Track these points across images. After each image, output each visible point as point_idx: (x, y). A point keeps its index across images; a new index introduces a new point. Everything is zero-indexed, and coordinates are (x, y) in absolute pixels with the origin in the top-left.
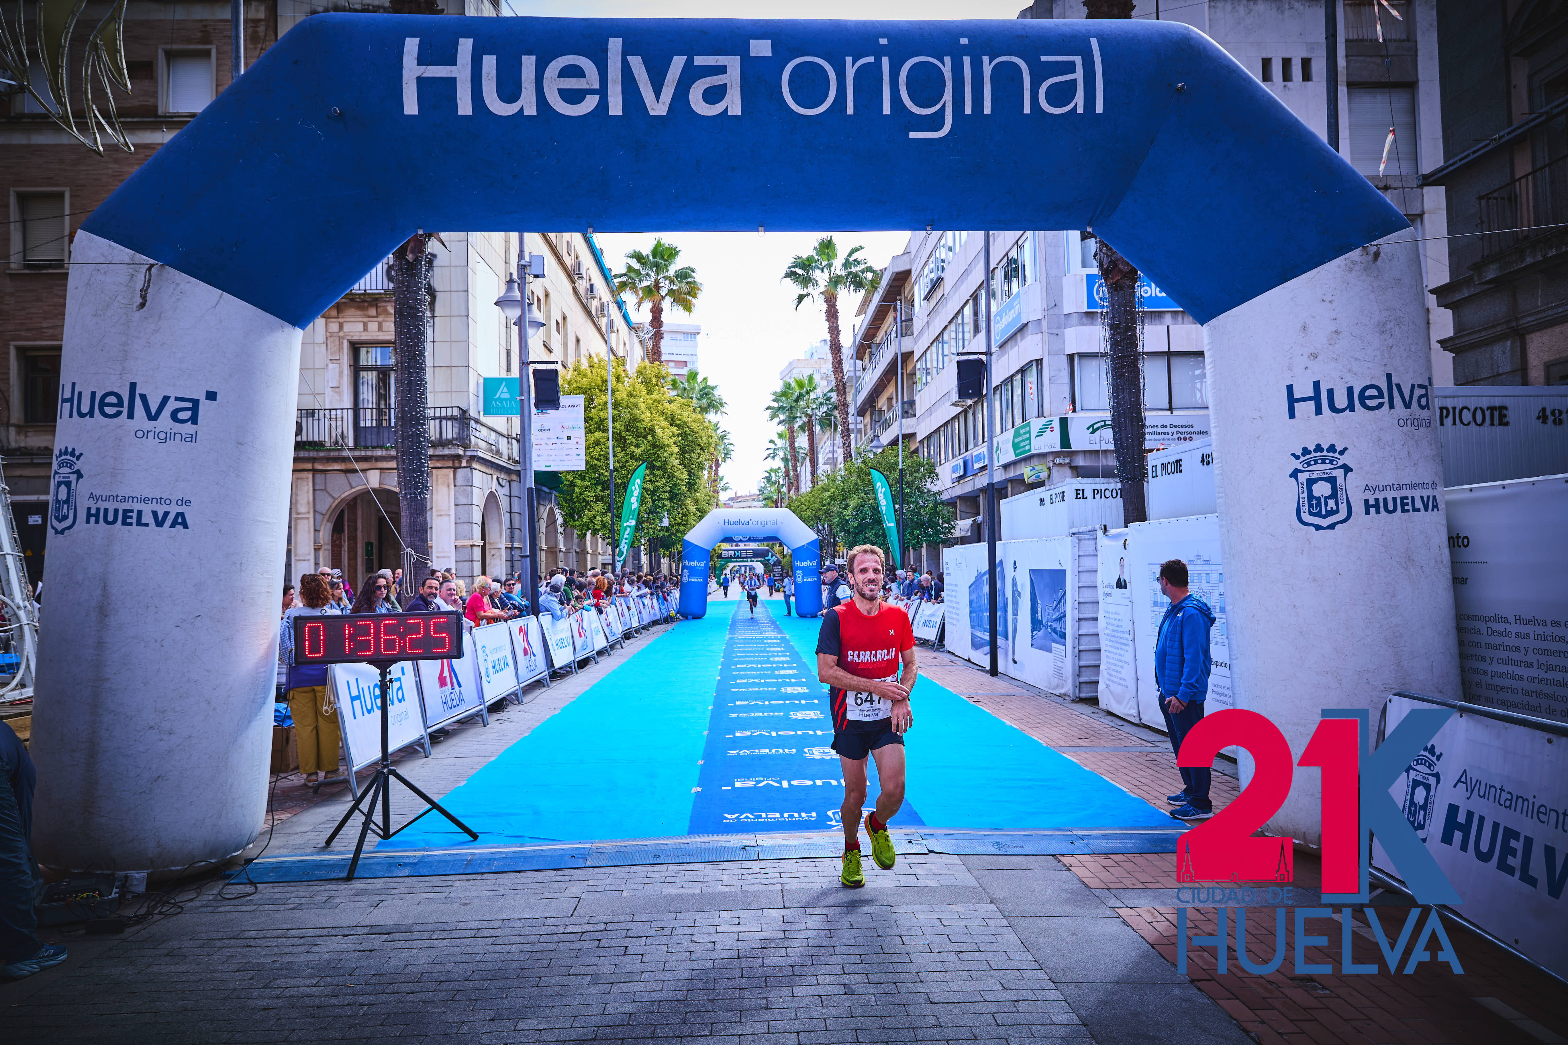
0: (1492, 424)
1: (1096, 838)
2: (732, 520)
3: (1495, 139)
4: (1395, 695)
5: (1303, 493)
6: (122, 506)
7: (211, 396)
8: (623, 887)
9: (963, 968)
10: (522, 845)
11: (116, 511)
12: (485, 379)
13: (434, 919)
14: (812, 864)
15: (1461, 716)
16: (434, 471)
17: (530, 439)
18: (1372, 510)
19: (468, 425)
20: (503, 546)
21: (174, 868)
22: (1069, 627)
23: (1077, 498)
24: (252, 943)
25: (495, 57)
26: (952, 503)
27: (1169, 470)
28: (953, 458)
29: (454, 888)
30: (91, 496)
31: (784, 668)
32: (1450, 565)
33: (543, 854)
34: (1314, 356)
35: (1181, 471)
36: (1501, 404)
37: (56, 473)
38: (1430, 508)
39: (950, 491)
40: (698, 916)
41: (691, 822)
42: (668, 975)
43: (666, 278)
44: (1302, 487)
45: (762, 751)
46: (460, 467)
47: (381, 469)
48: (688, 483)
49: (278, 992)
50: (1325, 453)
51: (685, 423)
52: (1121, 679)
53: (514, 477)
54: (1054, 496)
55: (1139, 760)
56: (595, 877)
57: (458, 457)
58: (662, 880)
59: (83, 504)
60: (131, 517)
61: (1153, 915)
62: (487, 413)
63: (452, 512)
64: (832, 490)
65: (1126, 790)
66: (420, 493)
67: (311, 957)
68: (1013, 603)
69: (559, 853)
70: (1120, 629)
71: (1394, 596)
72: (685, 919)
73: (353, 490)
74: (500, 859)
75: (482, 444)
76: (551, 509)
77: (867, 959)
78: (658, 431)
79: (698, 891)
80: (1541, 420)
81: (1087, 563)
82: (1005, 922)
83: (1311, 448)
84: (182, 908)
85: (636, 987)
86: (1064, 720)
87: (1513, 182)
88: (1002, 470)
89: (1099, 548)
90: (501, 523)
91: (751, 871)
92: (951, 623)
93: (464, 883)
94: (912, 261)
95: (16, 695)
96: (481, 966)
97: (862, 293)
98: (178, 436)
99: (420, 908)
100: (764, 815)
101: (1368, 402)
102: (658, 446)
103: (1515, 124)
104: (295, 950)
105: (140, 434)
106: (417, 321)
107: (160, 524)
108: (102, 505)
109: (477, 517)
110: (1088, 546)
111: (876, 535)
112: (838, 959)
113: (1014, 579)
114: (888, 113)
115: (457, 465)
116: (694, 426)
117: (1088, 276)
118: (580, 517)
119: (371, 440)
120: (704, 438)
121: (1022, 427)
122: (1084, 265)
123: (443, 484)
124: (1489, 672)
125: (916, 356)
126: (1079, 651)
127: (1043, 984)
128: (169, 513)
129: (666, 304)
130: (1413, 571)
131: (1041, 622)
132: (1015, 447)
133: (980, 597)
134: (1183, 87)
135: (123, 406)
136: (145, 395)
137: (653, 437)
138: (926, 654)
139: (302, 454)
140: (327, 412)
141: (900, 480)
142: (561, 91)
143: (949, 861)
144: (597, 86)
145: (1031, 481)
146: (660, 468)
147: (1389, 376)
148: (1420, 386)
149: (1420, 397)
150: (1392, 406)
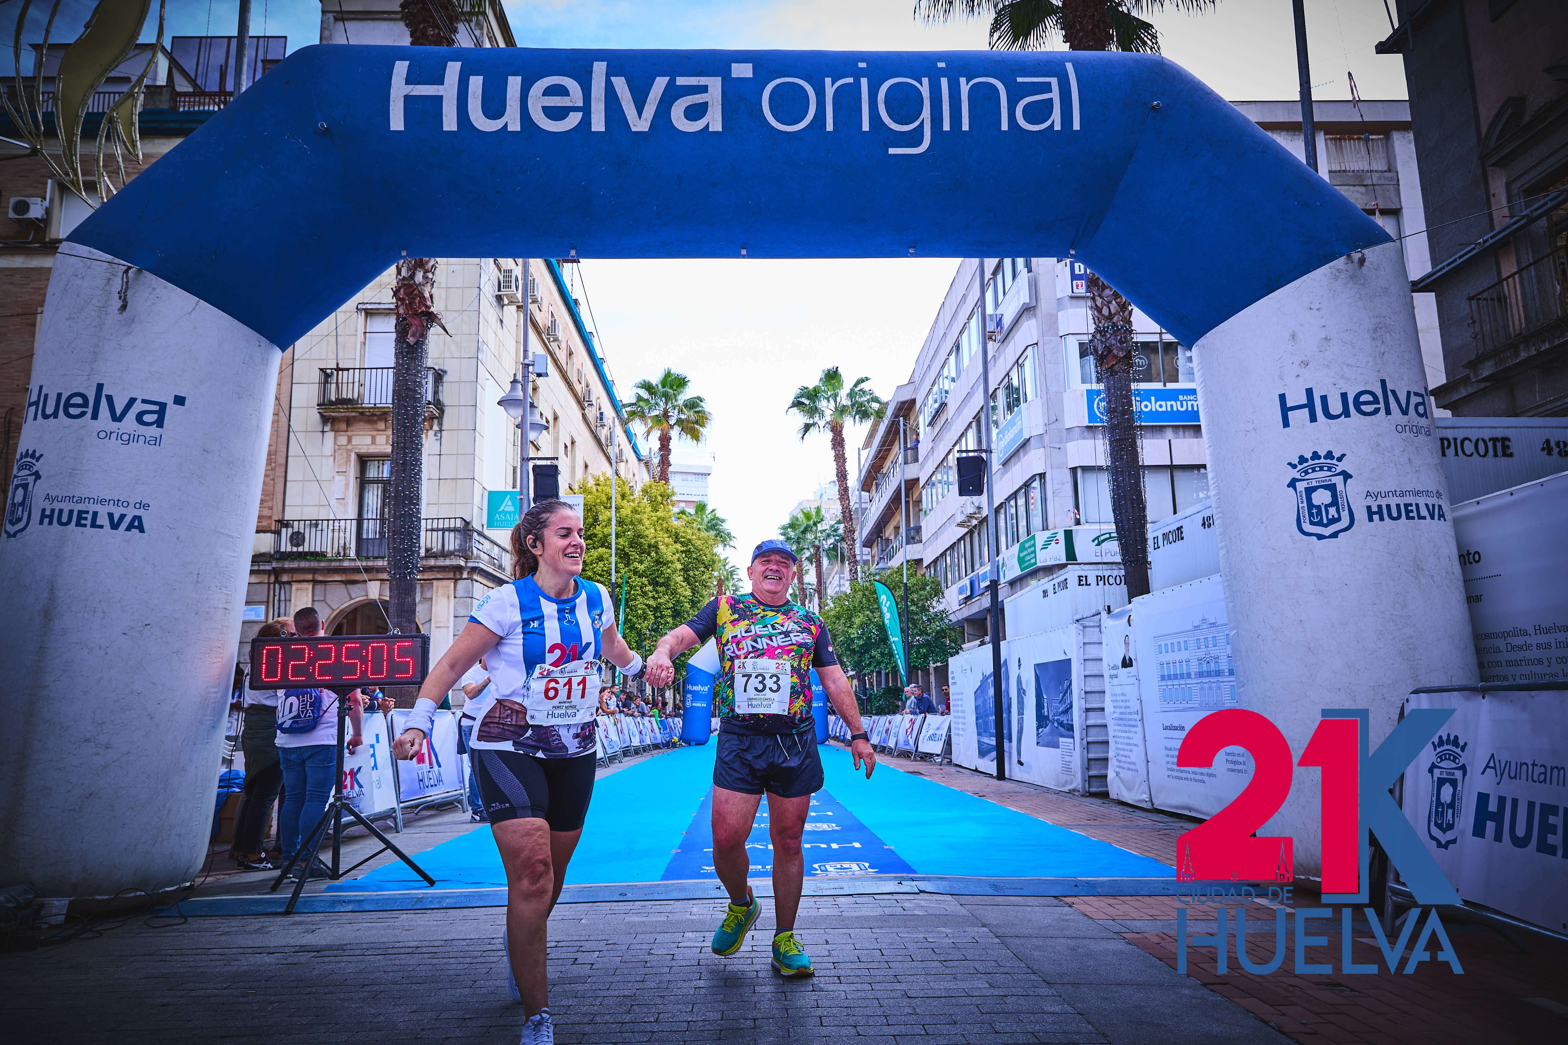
0: (1496, 455)
1: (1102, 882)
3: (1479, 243)
4: (1413, 693)
6: (78, 507)
7: (180, 401)
8: (583, 916)
9: (947, 972)
10: (480, 888)
11: (71, 512)
12: (490, 492)
13: (372, 940)
15: (1484, 698)
16: (435, 582)
18: (1376, 517)
19: (471, 536)
21: (100, 897)
22: (1077, 719)
23: (1080, 585)
25: (482, 77)
26: (959, 624)
27: (1171, 539)
28: (960, 579)
29: (399, 919)
30: (47, 497)
32: (1462, 580)
34: (1305, 364)
35: (1182, 539)
36: (1503, 436)
37: (15, 477)
38: (1436, 517)
39: (957, 613)
41: (666, 871)
42: (618, 978)
43: (674, 408)
44: (1301, 496)
46: (461, 579)
47: (381, 580)
48: (692, 601)
49: (184, 993)
50: (1322, 460)
51: (690, 541)
52: (1131, 763)
54: (1057, 586)
57: (459, 569)
58: (627, 911)
59: (38, 504)
60: (86, 519)
62: (489, 526)
63: (452, 625)
64: (838, 609)
66: (409, 573)
67: (228, 968)
68: (1019, 703)
70: (1128, 710)
71: (1405, 606)
72: (646, 938)
73: (353, 601)
74: (453, 897)
75: (484, 557)
77: (842, 965)
78: (662, 547)
79: (664, 919)
80: (1546, 452)
81: (1092, 651)
82: (997, 940)
83: (1308, 455)
85: (580, 987)
87: (1501, 282)
89: (1103, 629)
92: (958, 735)
93: (411, 916)
94: (916, 390)
97: (868, 424)
98: (142, 439)
99: (358, 933)
101: (1364, 408)
102: (661, 563)
103: (1497, 229)
104: (212, 963)
107: (115, 526)
108: (57, 506)
110: (1092, 634)
111: (882, 654)
113: (1019, 677)
114: (867, 129)
115: (458, 576)
116: (699, 543)
117: (1088, 391)
119: (374, 550)
121: (1027, 541)
122: (1084, 381)
123: (443, 595)
125: (922, 482)
126: (1088, 743)
127: (1036, 984)
128: (125, 515)
129: (675, 433)
130: (1423, 581)
131: (1047, 717)
132: (1021, 561)
133: (985, 700)
134: (1158, 105)
135: (87, 407)
136: (111, 396)
137: (657, 553)
138: (932, 767)
139: (303, 564)
140: (331, 522)
141: (905, 598)
142: (545, 109)
143: (940, 899)
144: (580, 104)
146: (663, 585)
147: (1383, 383)
148: (1416, 394)
149: (1417, 405)
150: (1388, 412)
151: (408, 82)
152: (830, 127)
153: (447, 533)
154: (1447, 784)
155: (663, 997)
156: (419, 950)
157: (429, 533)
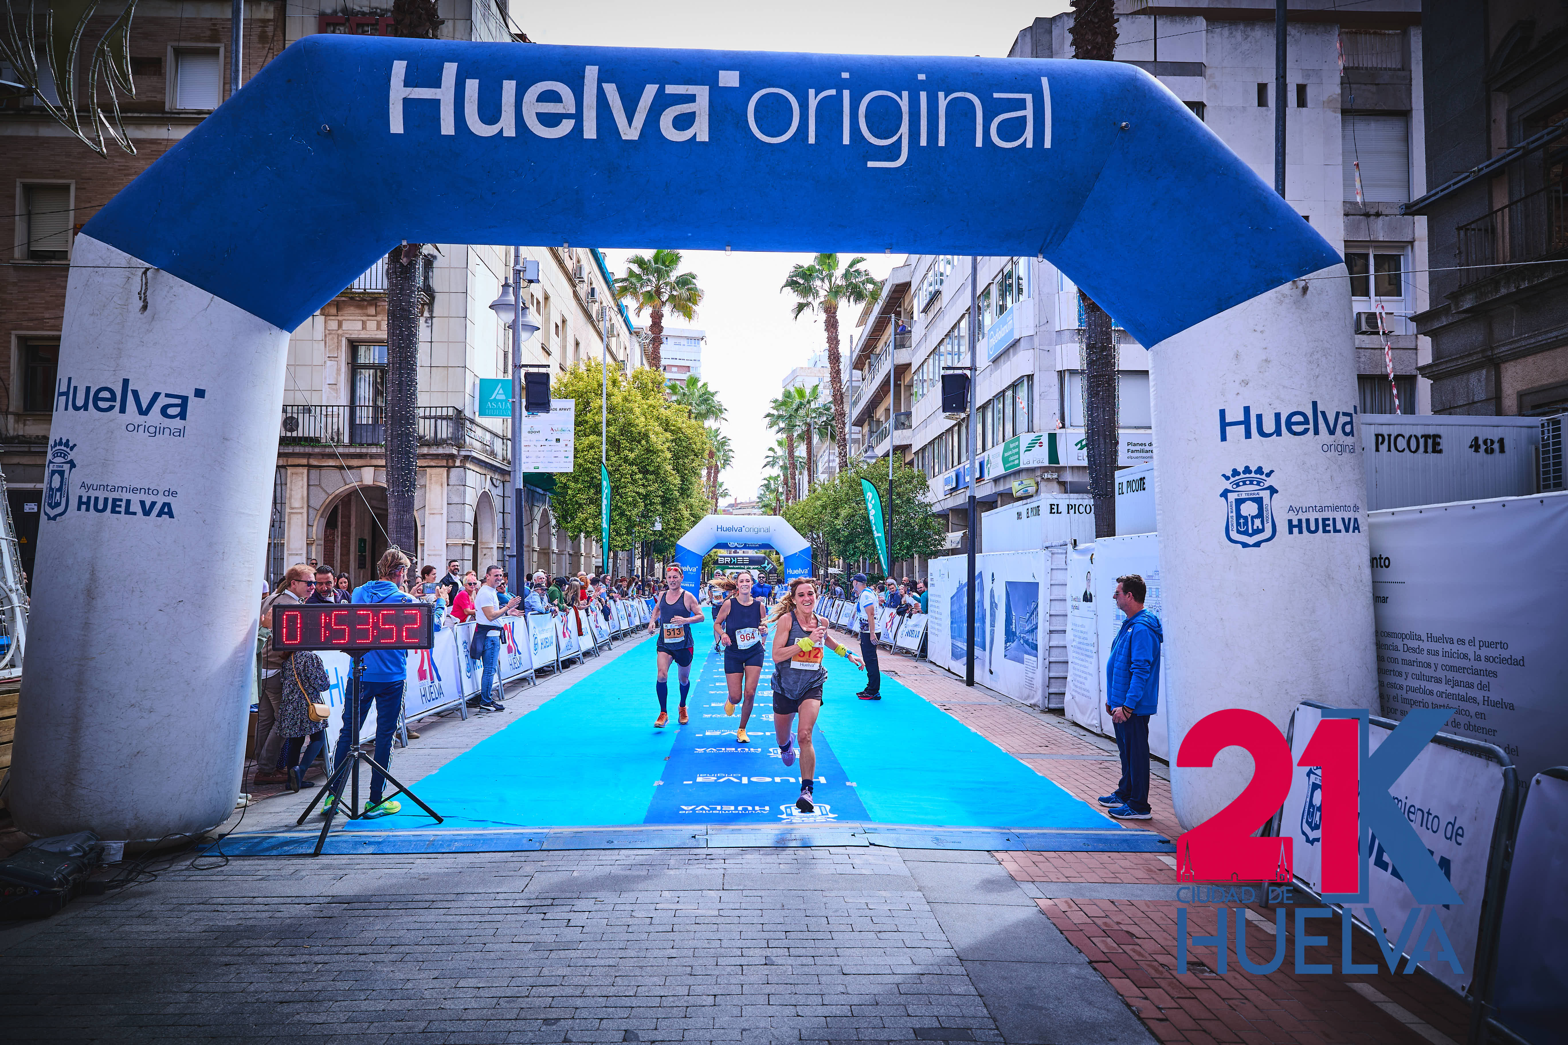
0: (1426, 451)
1: (1032, 836)
2: (725, 526)
3: (1474, 171)
4: (1303, 703)
5: (1232, 512)
6: (111, 496)
7: (200, 393)
8: (574, 868)
9: (879, 945)
10: (484, 829)
11: (106, 500)
12: (481, 380)
13: (393, 892)
16: (428, 470)
17: (520, 441)
18: (1296, 530)
19: (463, 425)
20: (495, 546)
21: (149, 840)
22: (1041, 639)
23: (1051, 513)
24: (220, 908)
25: (477, 81)
26: (943, 515)
27: (1134, 488)
28: (946, 470)
29: (415, 865)
30: (83, 485)
32: (1370, 583)
33: (502, 837)
34: (1245, 383)
36: (1435, 433)
37: (50, 462)
38: (1351, 529)
39: (942, 503)
40: (641, 895)
41: (649, 811)
42: (604, 945)
43: (667, 284)
44: (1231, 506)
45: (728, 749)
46: (454, 467)
47: (376, 466)
48: (682, 488)
49: (240, 950)
50: (1253, 475)
51: (680, 429)
52: (1084, 690)
53: (507, 478)
54: (1030, 510)
55: (1093, 767)
56: (550, 858)
57: (452, 457)
58: (613, 863)
59: (75, 492)
60: (120, 506)
61: (1069, 905)
62: (482, 413)
63: (445, 511)
64: (825, 499)
65: (1071, 794)
66: (407, 491)
67: (273, 921)
68: (990, 615)
69: (518, 836)
70: (1085, 642)
71: (1313, 612)
72: (629, 897)
73: (347, 487)
74: (461, 840)
75: (477, 445)
76: (545, 510)
77: (791, 935)
78: (653, 438)
79: (644, 873)
80: (1473, 449)
81: (1059, 577)
82: (928, 908)
83: (1241, 469)
84: (156, 876)
85: (572, 954)
86: (1030, 728)
87: (1491, 214)
88: (993, 483)
89: (1069, 561)
90: (493, 523)
91: (697, 857)
92: (934, 635)
93: (425, 861)
94: (910, 276)
95: (6, 674)
96: (431, 933)
97: (861, 306)
98: (167, 431)
99: (381, 882)
100: (719, 808)
101: (1295, 428)
102: (651, 451)
103: (1494, 158)
104: (259, 915)
105: (131, 428)
106: (410, 323)
107: (147, 513)
108: (93, 494)
109: (469, 516)
110: (1059, 560)
111: (866, 545)
112: (766, 935)
113: (992, 591)
114: (848, 143)
115: (451, 464)
116: (689, 432)
118: (573, 519)
119: (366, 437)
120: (699, 444)
121: (1012, 442)
123: (436, 483)
124: (1405, 687)
125: (914, 368)
126: (1050, 662)
127: (950, 961)
128: (156, 503)
129: (666, 310)
130: (1332, 589)
131: (1014, 634)
132: (1005, 460)
133: (960, 608)
134: (1126, 126)
135: (115, 401)
136: (136, 391)
137: (647, 442)
138: (908, 663)
139: (298, 449)
140: (324, 408)
141: (890, 491)
142: (539, 115)
143: (887, 853)
144: (573, 111)
145: (1019, 494)
146: (653, 473)
147: (1315, 404)
149: (1345, 424)
150: (1316, 432)
151: (406, 84)
152: (812, 140)
153: (439, 421)
155: (641, 967)
156: (435, 905)
157: (421, 421)
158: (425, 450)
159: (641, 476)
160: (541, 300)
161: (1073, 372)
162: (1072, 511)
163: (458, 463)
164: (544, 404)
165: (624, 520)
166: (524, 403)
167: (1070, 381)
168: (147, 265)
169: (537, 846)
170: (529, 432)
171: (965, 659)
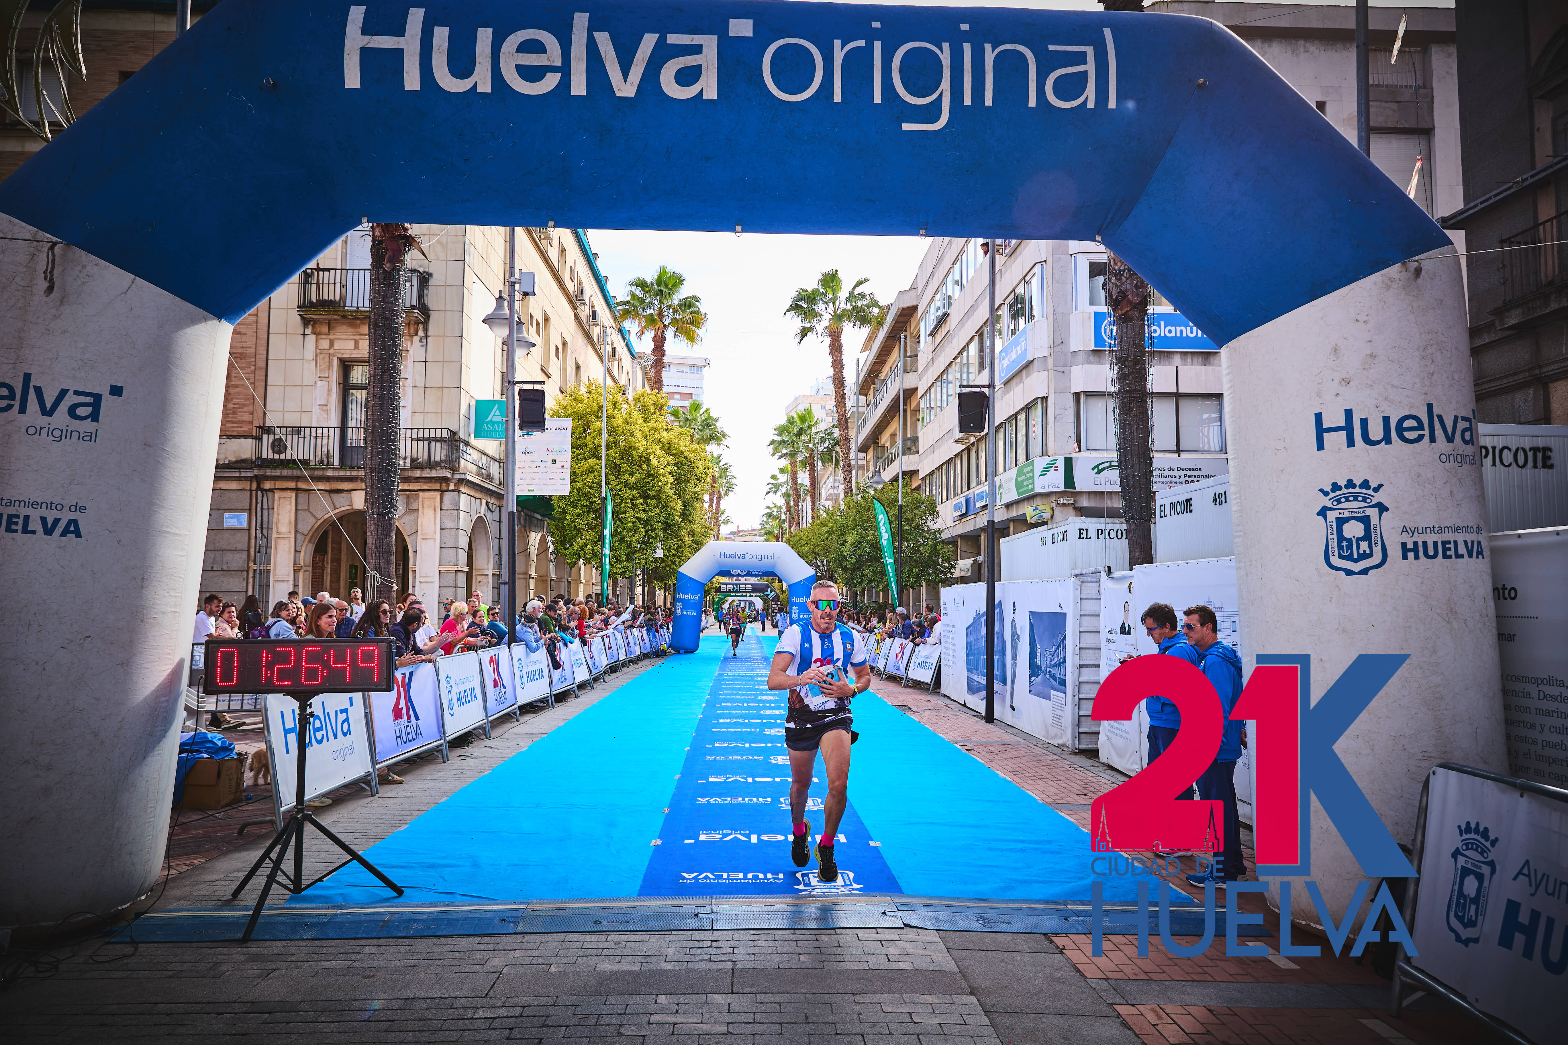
0: (1535, 466)
2: (728, 553)
3: (1518, 182)
4: (1441, 766)
5: (1332, 533)
6: (7, 511)
7: (116, 391)
8: (553, 960)
10: (451, 904)
12: (477, 401)
13: (328, 996)
14: (771, 937)
15: (1522, 796)
16: (421, 493)
17: (513, 462)
18: (1411, 555)
19: (458, 447)
20: (490, 573)
21: (43, 924)
22: (1070, 673)
23: (1080, 538)
24: (109, 1020)
25: (448, 28)
26: (952, 542)
27: (1179, 510)
28: (955, 496)
29: (361, 956)
31: (771, 708)
32: (1495, 619)
33: (470, 915)
34: (1347, 382)
35: (1191, 511)
36: (1545, 445)
38: (1475, 554)
39: (951, 529)
40: (632, 1000)
41: (644, 880)
43: (669, 307)
44: (1331, 526)
45: (734, 799)
46: (448, 491)
48: (683, 514)
50: (1357, 490)
51: (682, 453)
52: (1123, 731)
53: (504, 502)
54: (1056, 536)
56: (525, 946)
57: (446, 480)
58: (599, 952)
60: (17, 523)
61: (1158, 1015)
62: (477, 436)
63: (438, 537)
64: (830, 525)
66: (388, 513)
68: (1012, 647)
69: (489, 915)
71: (1434, 652)
72: (616, 1003)
73: (337, 511)
74: (420, 920)
75: (472, 468)
76: (543, 537)
78: (654, 460)
79: (636, 968)
81: (1090, 607)
82: (985, 1020)
83: (1342, 483)
86: (1062, 773)
87: (1537, 225)
88: (1004, 510)
89: (1102, 590)
90: (488, 549)
91: (700, 944)
92: (948, 667)
93: (373, 950)
94: (918, 297)
97: (867, 329)
98: (75, 434)
99: (315, 980)
100: (725, 875)
101: (1407, 434)
102: (652, 475)
103: (1539, 167)
105: (32, 431)
107: (48, 531)
109: (464, 542)
110: (1090, 589)
111: (875, 572)
113: (1013, 621)
114: (879, 102)
115: (444, 487)
116: (692, 456)
117: (1095, 313)
118: (572, 545)
119: (357, 460)
120: (701, 468)
121: (1025, 466)
122: (1092, 303)
123: (429, 507)
124: (1540, 741)
125: (921, 392)
126: (1080, 699)
128: (59, 519)
129: (669, 334)
130: (1455, 625)
131: (1039, 667)
132: (1018, 485)
133: (977, 639)
134: (1204, 83)
135: (14, 399)
136: (40, 387)
137: (648, 465)
138: (920, 697)
139: (285, 472)
140: (313, 430)
141: (900, 517)
142: (518, 67)
143: (927, 938)
144: (559, 63)
145: (1034, 520)
146: (654, 497)
147: (1430, 406)
148: (1464, 419)
149: (1464, 431)
150: (1433, 440)
151: (365, 31)
152: (837, 98)
154: (1472, 876)
157: (414, 443)
158: (418, 473)
159: (641, 501)
160: (541, 321)
161: (1089, 394)
162: (1102, 537)
163: (452, 487)
164: (539, 422)
165: (624, 546)
166: (517, 423)
167: (1086, 403)
168: (55, 239)
169: (511, 928)
170: (523, 453)
171: (983, 693)
